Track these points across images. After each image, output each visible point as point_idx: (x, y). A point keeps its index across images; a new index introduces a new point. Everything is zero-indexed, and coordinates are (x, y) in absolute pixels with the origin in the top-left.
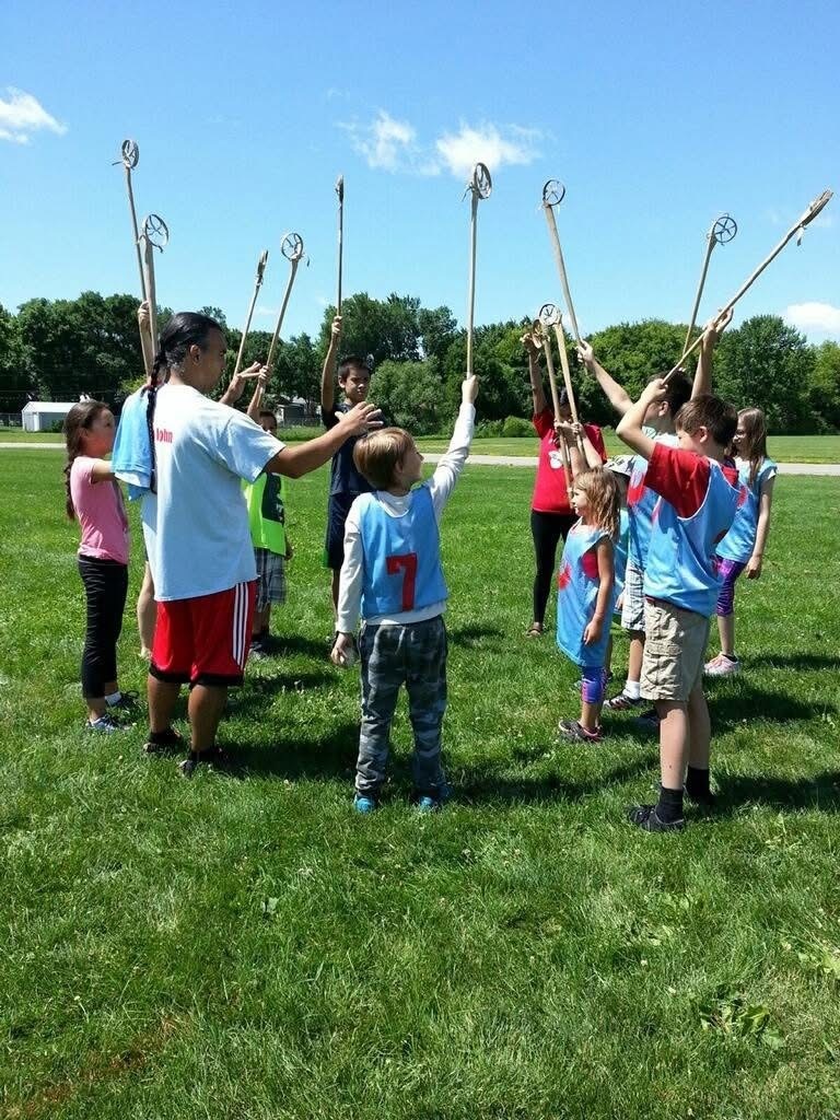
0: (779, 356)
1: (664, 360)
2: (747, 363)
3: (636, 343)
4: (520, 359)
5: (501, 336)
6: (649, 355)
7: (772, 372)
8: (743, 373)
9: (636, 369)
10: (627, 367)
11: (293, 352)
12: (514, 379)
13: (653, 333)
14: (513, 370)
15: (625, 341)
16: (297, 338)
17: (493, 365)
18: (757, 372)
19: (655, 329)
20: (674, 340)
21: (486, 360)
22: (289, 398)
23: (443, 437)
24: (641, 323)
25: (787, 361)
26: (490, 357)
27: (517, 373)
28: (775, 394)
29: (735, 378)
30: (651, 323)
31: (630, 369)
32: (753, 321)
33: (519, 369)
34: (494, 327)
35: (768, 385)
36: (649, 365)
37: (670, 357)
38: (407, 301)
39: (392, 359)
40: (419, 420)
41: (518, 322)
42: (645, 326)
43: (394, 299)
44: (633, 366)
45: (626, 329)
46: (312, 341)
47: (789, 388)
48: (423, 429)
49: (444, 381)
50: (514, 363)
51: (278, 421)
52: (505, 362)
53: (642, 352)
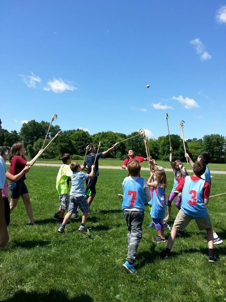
0: (140, 142)
1: (113, 141)
2: (133, 143)
3: (106, 137)
4: (77, 139)
5: (72, 133)
6: (109, 139)
7: (139, 145)
8: (132, 146)
9: (107, 143)
10: (104, 143)
11: (11, 135)
12: (75, 145)
13: (110, 135)
14: (75, 142)
15: (103, 136)
16: (13, 131)
17: (70, 141)
18: (135, 145)
19: (111, 134)
20: (115, 136)
21: (68, 139)
22: (10, 148)
23: (56, 159)
24: (107, 132)
25: (142, 143)
26: (69, 139)
27: (76, 143)
28: (140, 151)
29: (130, 146)
30: (109, 132)
31: (105, 143)
32: (134, 133)
33: (77, 142)
34: (70, 131)
35: (138, 148)
36: (109, 142)
37: (115, 140)
38: (46, 123)
39: (41, 138)
40: (49, 155)
41: (76, 130)
42: (108, 133)
43: (43, 122)
44: (106, 142)
45: (103, 133)
46: (18, 132)
47: (143, 149)
48: (50, 157)
49: (56, 144)
50: (76, 140)
51: (6, 154)
52: (73, 140)
53: (108, 139)
